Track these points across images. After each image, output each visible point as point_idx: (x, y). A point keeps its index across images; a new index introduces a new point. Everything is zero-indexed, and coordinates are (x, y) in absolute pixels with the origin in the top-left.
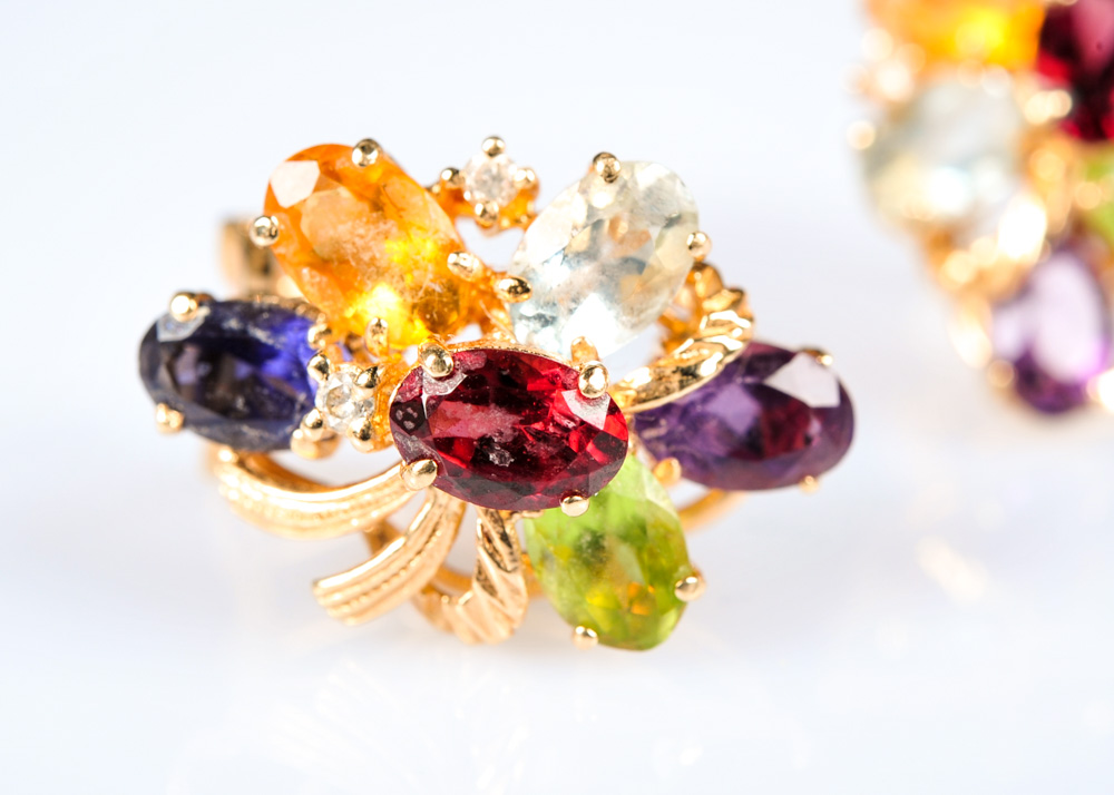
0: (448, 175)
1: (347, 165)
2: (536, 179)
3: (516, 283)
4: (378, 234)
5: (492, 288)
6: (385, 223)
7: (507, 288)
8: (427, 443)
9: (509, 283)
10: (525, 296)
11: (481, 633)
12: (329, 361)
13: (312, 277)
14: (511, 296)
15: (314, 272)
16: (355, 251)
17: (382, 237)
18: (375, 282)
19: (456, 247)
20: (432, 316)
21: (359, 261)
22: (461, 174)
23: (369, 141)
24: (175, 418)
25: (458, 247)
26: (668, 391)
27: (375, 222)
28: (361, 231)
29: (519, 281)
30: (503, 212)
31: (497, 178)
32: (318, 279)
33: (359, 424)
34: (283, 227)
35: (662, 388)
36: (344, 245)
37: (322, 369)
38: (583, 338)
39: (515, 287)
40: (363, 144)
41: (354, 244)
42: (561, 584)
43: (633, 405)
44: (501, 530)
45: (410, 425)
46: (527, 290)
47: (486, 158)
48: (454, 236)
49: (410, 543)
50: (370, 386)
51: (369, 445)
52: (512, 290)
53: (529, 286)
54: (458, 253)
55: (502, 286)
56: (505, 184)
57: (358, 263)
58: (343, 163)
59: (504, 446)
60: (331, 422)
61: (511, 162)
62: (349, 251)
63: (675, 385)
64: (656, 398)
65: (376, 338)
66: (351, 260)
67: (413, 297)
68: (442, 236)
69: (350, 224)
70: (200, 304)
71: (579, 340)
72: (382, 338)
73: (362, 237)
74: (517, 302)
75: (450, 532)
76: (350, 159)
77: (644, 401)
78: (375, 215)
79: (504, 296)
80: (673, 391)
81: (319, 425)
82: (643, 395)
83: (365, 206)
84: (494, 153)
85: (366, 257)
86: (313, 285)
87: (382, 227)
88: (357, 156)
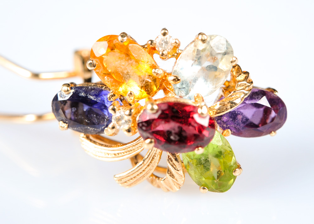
0: (150, 42)
1: (117, 42)
2: (179, 42)
3: (175, 78)
4: (129, 64)
5: (167, 79)
6: (131, 61)
7: (172, 79)
8: (150, 133)
9: (173, 78)
10: (179, 82)
11: (170, 189)
12: (115, 107)
13: (108, 79)
14: (174, 82)
15: (108, 78)
16: (121, 70)
17: (130, 65)
18: (129, 80)
19: (154, 67)
20: (148, 89)
21: (123, 73)
22: (154, 42)
23: (124, 33)
24: (65, 125)
25: (155, 67)
26: (227, 109)
27: (128, 60)
28: (123, 63)
29: (176, 77)
30: (168, 53)
31: (166, 43)
32: (110, 80)
33: (127, 127)
34: (97, 63)
35: (225, 108)
36: (118, 68)
37: (114, 110)
38: (198, 94)
39: (175, 79)
40: (122, 35)
41: (121, 68)
42: (195, 173)
43: (215, 115)
44: (175, 158)
45: (144, 128)
46: (179, 80)
47: (162, 37)
48: (153, 63)
49: (145, 163)
50: (130, 115)
51: (131, 134)
52: (174, 80)
53: (179, 78)
54: (155, 69)
55: (170, 78)
56: (169, 44)
57: (123, 74)
58: (116, 41)
59: (176, 134)
60: (117, 127)
61: (171, 37)
62: (120, 70)
63: (229, 107)
64: (223, 112)
65: (130, 98)
66: (120, 73)
67: (141, 84)
68: (150, 63)
69: (119, 61)
70: (71, 88)
71: (197, 95)
72: (132, 98)
73: (123, 65)
74: (176, 84)
75: (158, 158)
76: (118, 40)
77: (219, 113)
78: (127, 58)
79: (172, 82)
80: (229, 109)
81: (113, 128)
82: (219, 111)
83: (124, 56)
84: (164, 34)
85: (125, 72)
86: (108, 82)
87: (130, 62)
88: (120, 38)
